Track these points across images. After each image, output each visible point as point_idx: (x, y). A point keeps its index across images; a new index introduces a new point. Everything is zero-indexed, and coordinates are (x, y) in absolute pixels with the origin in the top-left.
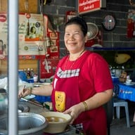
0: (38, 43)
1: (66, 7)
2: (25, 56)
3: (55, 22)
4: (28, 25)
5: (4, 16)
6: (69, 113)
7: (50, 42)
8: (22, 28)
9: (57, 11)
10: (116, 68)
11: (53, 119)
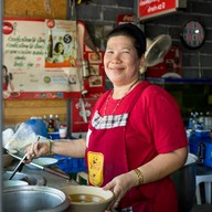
0: (67, 71)
1: (116, 7)
2: (45, 93)
3: (98, 34)
4: (51, 40)
5: (9, 25)
6: (111, 189)
7: (89, 68)
8: (40, 44)
9: (102, 15)
10: (205, 115)
11: (83, 197)
